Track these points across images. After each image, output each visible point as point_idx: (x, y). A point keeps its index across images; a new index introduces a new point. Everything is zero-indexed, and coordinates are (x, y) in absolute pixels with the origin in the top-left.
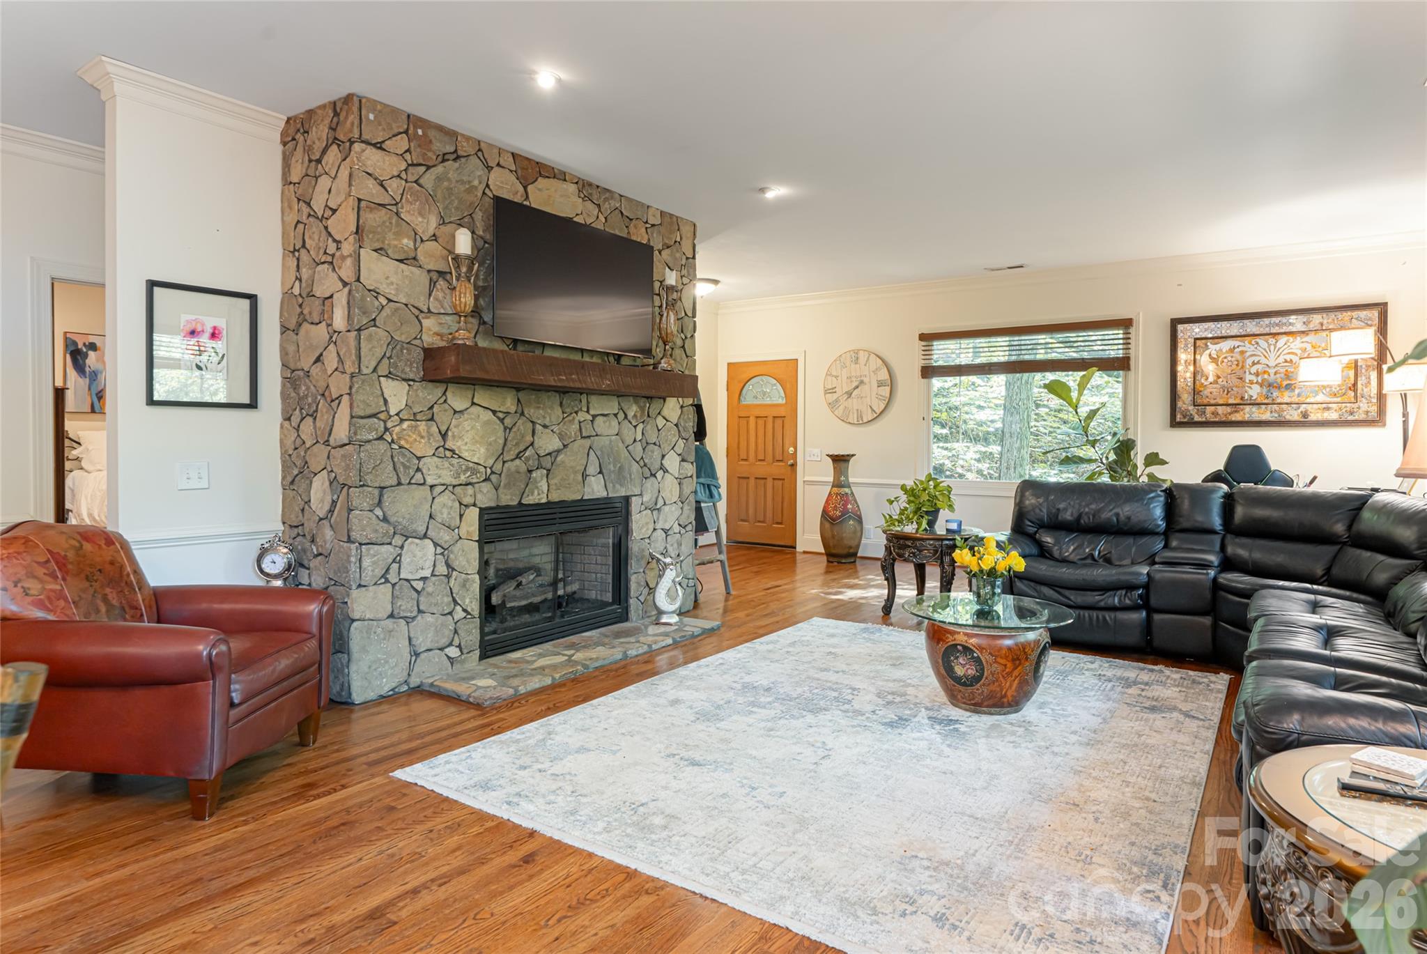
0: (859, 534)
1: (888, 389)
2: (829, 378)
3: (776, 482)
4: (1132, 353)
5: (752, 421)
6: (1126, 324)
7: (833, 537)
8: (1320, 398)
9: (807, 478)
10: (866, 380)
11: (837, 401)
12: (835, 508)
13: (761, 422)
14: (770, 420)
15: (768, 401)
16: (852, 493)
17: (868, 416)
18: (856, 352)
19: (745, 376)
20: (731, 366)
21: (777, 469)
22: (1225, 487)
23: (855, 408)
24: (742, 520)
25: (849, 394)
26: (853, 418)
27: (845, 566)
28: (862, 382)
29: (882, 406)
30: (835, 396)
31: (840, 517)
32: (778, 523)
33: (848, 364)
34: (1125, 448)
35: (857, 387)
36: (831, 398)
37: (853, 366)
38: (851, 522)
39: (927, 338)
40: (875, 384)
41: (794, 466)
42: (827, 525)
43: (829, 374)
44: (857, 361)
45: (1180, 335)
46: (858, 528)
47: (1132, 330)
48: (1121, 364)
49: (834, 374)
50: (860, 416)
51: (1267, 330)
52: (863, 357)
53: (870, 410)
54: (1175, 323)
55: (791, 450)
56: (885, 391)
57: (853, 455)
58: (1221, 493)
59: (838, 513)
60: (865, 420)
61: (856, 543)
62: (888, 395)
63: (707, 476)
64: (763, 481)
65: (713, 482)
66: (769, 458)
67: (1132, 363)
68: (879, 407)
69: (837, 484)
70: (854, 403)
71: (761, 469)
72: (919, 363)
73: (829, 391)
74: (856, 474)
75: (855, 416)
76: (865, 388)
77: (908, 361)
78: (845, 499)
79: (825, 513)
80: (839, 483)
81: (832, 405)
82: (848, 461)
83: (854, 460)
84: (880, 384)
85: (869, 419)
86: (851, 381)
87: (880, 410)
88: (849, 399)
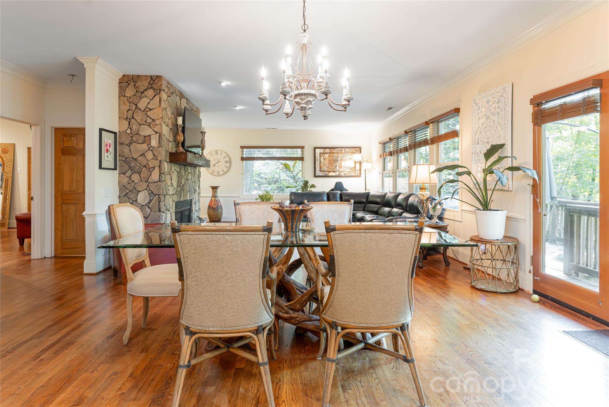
1: (229, 164)
4: (304, 156)
6: (302, 148)
8: (348, 170)
10: (221, 160)
16: (219, 199)
17: (221, 173)
18: (217, 151)
22: (339, 192)
23: (216, 170)
25: (214, 165)
26: (216, 174)
28: (219, 161)
29: (227, 170)
31: (217, 208)
33: (214, 155)
34: (306, 183)
35: (217, 163)
37: (216, 155)
38: (220, 209)
39: (242, 147)
40: (224, 162)
42: (212, 211)
44: (217, 154)
45: (316, 152)
46: (222, 211)
47: (304, 149)
48: (302, 159)
50: (218, 173)
51: (336, 152)
52: (219, 153)
53: (222, 171)
54: (315, 148)
56: (228, 165)
57: (219, 187)
58: (339, 194)
59: (216, 206)
61: (221, 217)
62: (229, 166)
67: (304, 158)
68: (226, 170)
72: (240, 156)
74: (219, 193)
76: (220, 164)
77: (236, 155)
78: (217, 202)
79: (210, 206)
80: (214, 196)
82: (217, 188)
83: (219, 188)
84: (226, 162)
85: (222, 174)
86: (215, 161)
87: (226, 171)
88: (214, 167)
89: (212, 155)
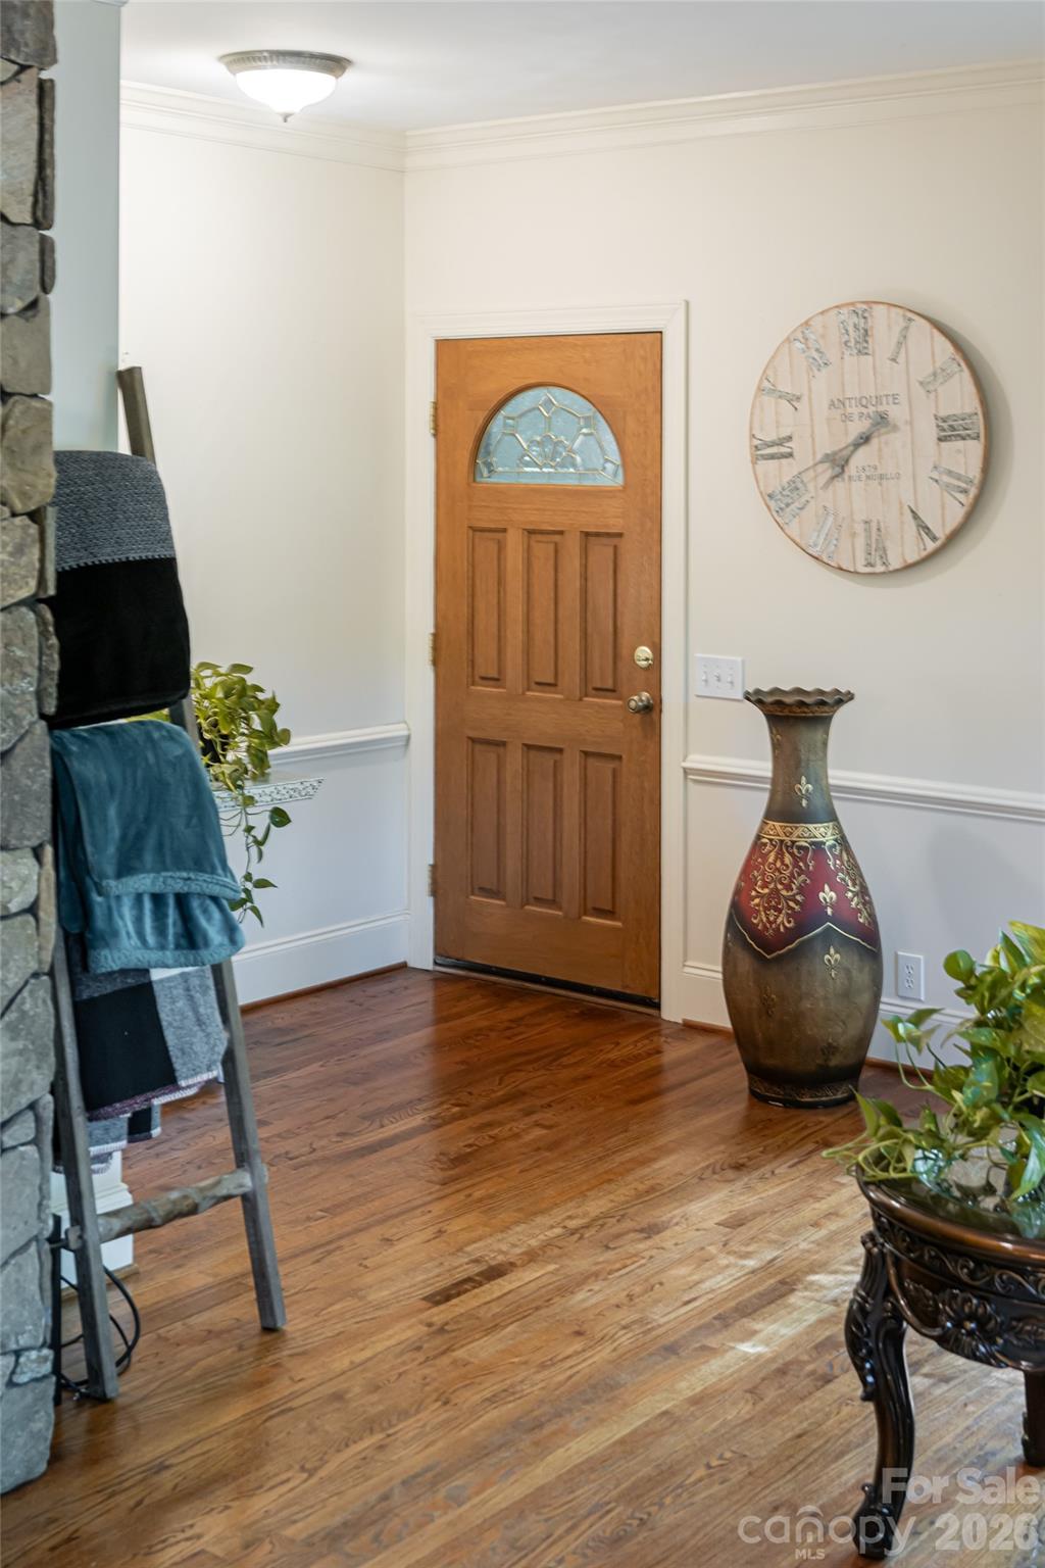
0: (865, 999)
1: (976, 450)
2: (768, 401)
3: (592, 762)
5: (514, 540)
7: (766, 1007)
9: (697, 761)
10: (896, 413)
11: (795, 486)
12: (773, 901)
13: (542, 550)
14: (572, 546)
15: (568, 478)
16: (843, 842)
17: (906, 547)
18: (862, 310)
19: (493, 388)
20: (446, 349)
21: (599, 722)
23: (860, 517)
24: (485, 891)
25: (839, 463)
26: (853, 553)
27: (809, 1118)
28: (882, 421)
29: (958, 514)
30: (789, 468)
32: (599, 912)
33: (832, 355)
35: (865, 439)
36: (778, 474)
37: (851, 360)
38: (833, 956)
40: (928, 430)
41: (651, 711)
42: (745, 964)
43: (766, 388)
44: (862, 342)
46: (862, 977)
49: (785, 387)
50: (877, 548)
52: (885, 328)
53: (911, 526)
55: (644, 652)
56: (967, 458)
57: (846, 697)
59: (784, 921)
60: (895, 564)
61: (854, 1029)
62: (977, 473)
63: (172, 858)
64: (548, 760)
65: (200, 883)
66: (571, 677)
68: (945, 514)
69: (786, 808)
70: (855, 498)
71: (544, 716)
73: (769, 450)
75: (860, 542)
76: (892, 449)
78: (811, 866)
79: (738, 916)
80: (789, 806)
81: (781, 502)
82: (825, 721)
83: (841, 717)
84: (949, 432)
85: (912, 558)
86: (847, 418)
87: (950, 527)
88: (839, 484)
89: (821, 363)
